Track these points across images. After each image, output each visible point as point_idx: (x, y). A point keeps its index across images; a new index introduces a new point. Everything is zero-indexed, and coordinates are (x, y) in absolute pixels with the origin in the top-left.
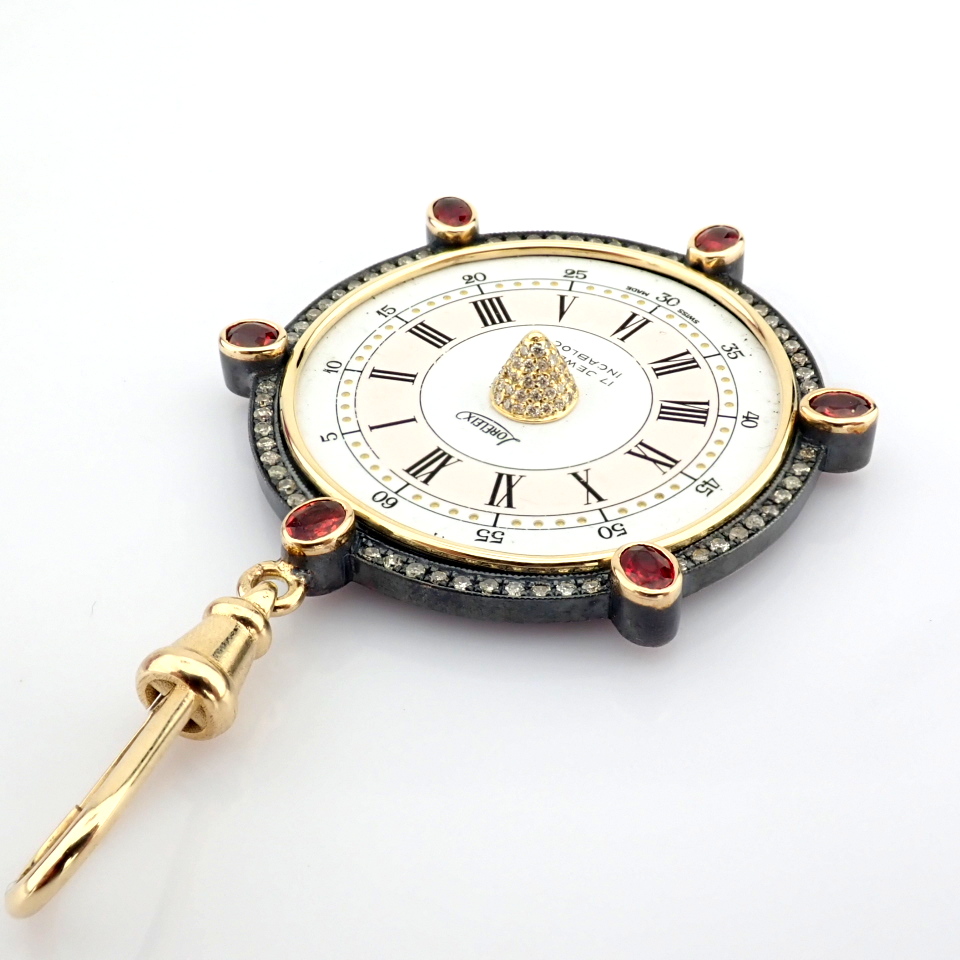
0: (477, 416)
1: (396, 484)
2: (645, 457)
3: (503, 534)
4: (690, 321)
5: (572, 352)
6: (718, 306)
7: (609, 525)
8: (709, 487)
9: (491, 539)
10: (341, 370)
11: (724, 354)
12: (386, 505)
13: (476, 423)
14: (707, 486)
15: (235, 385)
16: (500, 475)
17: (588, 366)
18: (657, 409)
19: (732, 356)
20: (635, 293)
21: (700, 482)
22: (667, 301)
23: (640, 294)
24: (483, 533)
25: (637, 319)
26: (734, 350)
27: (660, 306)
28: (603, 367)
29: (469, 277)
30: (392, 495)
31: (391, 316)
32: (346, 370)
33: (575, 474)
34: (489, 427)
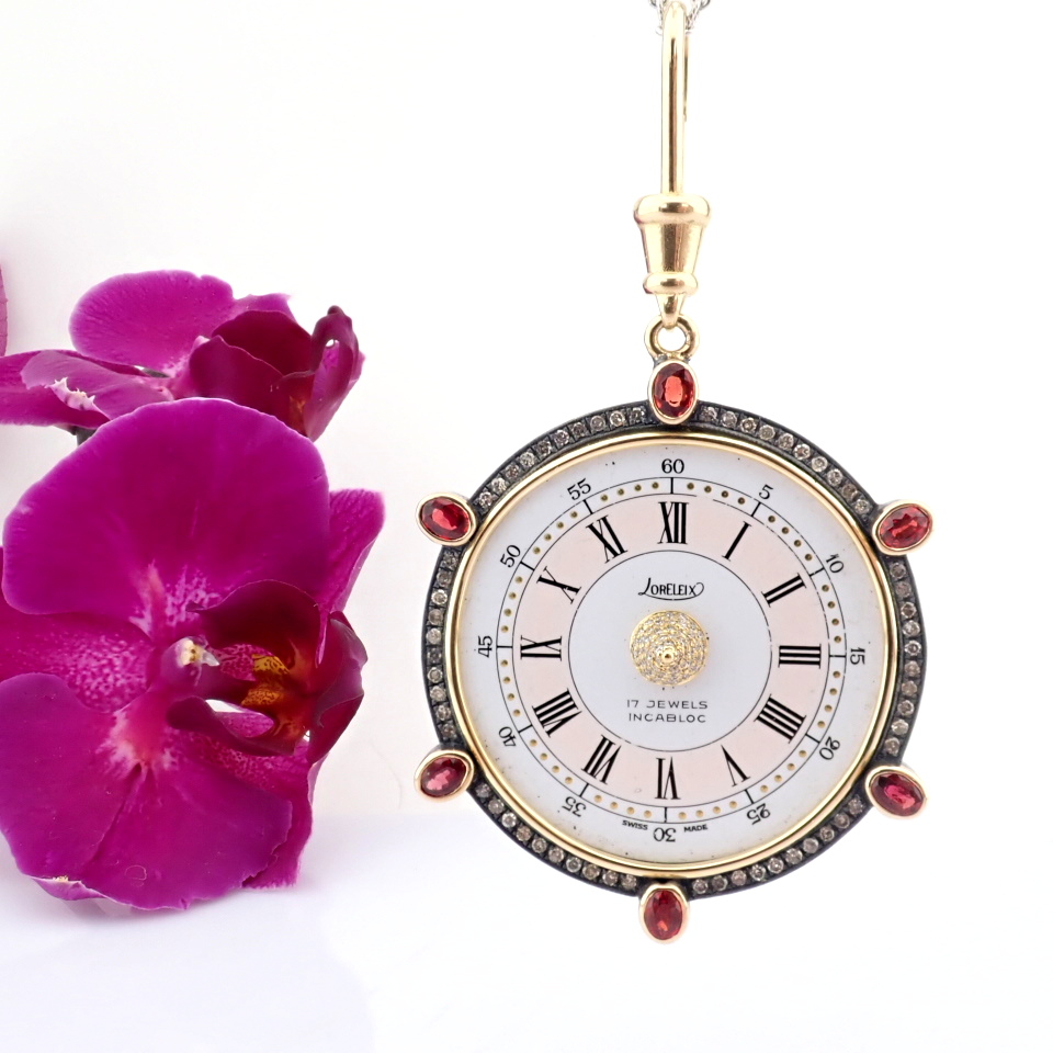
0: (688, 596)
1: (680, 486)
2: (546, 644)
3: (573, 498)
4: (629, 821)
5: (684, 718)
7: (517, 560)
10: (827, 566)
11: (578, 799)
12: (667, 462)
13: (683, 588)
14: (486, 646)
16: (622, 551)
17: (660, 711)
18: (576, 700)
19: (571, 801)
20: (695, 825)
21: (493, 646)
22: (665, 833)
23: (691, 825)
24: (586, 489)
25: (669, 793)
26: (574, 809)
27: (665, 822)
28: (648, 718)
29: (836, 748)
30: (673, 474)
31: (849, 654)
32: (823, 569)
33: (576, 590)
34: (671, 591)
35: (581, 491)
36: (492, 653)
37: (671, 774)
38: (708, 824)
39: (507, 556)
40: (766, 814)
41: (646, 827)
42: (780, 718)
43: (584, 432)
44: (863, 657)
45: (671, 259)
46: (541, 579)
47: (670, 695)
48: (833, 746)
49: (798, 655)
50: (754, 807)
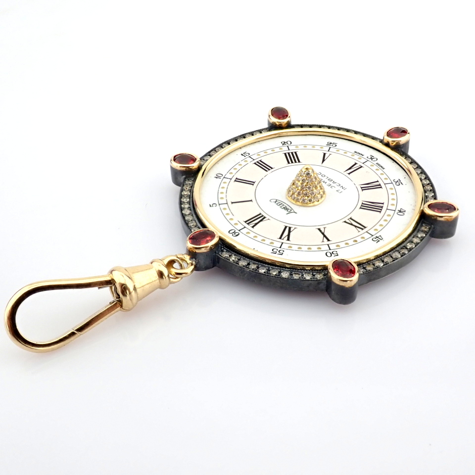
0: (279, 201)
1: (239, 227)
2: (352, 224)
3: (284, 251)
4: (381, 168)
5: (326, 177)
6: (394, 162)
7: (331, 251)
8: (378, 239)
9: (278, 253)
10: (222, 177)
11: (394, 183)
12: (234, 235)
13: (279, 204)
15: (176, 181)
16: (286, 227)
17: (332, 184)
18: (360, 204)
19: (398, 184)
20: (358, 154)
21: (374, 237)
22: (372, 159)
24: (275, 250)
25: (357, 165)
27: (368, 161)
28: (339, 185)
30: (237, 231)
31: (247, 156)
33: (319, 229)
35: (278, 251)
36: (377, 235)
37: (350, 169)
38: (353, 152)
39: (333, 255)
40: (329, 143)
41: (377, 163)
42: (292, 158)
48: (284, 143)
50: (331, 147)
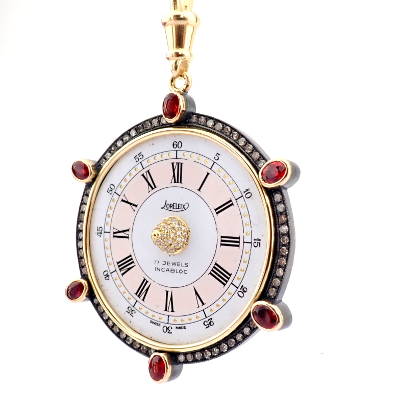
0: (182, 210)
1: (180, 155)
2: (123, 231)
3: (136, 161)
4: (153, 321)
5: (178, 271)
7: (114, 191)
10: (244, 195)
11: (133, 308)
12: (175, 143)
13: (180, 205)
14: (100, 232)
16: (155, 187)
17: (169, 267)
18: (134, 259)
19: (130, 309)
20: (181, 326)
21: (103, 232)
22: (167, 329)
23: (179, 326)
24: (141, 157)
25: (170, 309)
26: (131, 313)
27: (168, 323)
28: (163, 270)
29: (245, 292)
30: (177, 149)
31: (253, 242)
32: (242, 196)
33: (136, 206)
34: (175, 207)
35: (139, 158)
36: (102, 235)
37: (171, 299)
38: (187, 326)
39: (110, 189)
40: (212, 323)
41: (159, 325)
42: (220, 274)
43: (141, 128)
44: (260, 243)
45: (180, 42)
46: (123, 201)
47: (172, 260)
48: (244, 290)
49: (229, 241)
50: (207, 319)
